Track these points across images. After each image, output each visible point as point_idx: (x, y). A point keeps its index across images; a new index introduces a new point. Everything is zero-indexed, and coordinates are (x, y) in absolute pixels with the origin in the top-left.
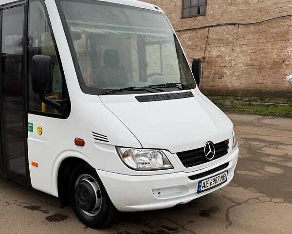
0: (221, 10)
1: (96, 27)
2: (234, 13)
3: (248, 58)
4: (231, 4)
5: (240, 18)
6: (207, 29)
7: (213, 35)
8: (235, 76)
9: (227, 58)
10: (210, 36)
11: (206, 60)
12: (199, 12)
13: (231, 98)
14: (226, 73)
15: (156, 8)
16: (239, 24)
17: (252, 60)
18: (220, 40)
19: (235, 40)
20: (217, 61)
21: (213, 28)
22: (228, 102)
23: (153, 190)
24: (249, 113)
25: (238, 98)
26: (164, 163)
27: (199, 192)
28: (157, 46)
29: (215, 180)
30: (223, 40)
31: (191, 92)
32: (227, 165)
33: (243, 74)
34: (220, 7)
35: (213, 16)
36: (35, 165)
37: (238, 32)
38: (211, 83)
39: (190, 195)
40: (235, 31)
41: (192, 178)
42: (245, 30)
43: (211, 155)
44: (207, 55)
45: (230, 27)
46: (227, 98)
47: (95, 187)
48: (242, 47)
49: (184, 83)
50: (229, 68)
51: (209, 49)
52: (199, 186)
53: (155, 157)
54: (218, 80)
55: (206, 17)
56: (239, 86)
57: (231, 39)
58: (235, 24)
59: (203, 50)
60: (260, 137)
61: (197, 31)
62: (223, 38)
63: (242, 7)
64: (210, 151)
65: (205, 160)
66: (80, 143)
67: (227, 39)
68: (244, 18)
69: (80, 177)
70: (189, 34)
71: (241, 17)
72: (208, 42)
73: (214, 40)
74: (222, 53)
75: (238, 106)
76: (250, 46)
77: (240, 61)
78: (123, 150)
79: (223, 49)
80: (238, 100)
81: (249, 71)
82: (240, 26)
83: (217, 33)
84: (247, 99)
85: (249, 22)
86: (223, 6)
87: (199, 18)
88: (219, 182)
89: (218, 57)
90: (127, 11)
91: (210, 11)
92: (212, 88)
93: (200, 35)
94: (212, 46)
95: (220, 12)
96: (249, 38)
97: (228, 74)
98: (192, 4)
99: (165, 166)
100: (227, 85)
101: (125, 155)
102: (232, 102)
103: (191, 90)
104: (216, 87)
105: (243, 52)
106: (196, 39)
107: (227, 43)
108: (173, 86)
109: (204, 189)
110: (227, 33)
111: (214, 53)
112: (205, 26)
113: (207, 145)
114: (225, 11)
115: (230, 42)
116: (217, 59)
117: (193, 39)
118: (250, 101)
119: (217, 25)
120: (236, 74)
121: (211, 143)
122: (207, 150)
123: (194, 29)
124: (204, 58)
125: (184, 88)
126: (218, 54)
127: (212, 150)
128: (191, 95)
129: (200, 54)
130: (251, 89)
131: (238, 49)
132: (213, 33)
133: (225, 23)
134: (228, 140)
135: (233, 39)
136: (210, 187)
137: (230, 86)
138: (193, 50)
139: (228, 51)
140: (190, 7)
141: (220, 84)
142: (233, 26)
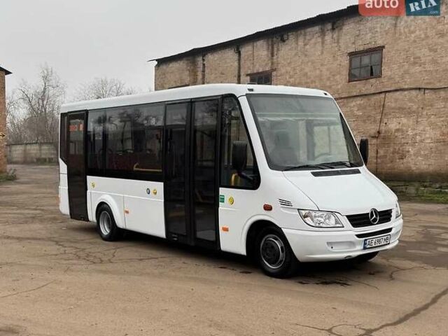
0: (402, 70)
1: (279, 116)
2: (418, 75)
3: (438, 133)
4: (415, 63)
5: (425, 81)
6: (383, 95)
7: (391, 102)
8: (421, 155)
9: (410, 133)
10: (387, 104)
11: (382, 135)
12: (372, 74)
13: (417, 184)
14: (408, 152)
15: (326, 94)
16: (425, 89)
17: (443, 134)
18: (401, 109)
19: (420, 109)
20: (396, 137)
21: (391, 94)
22: (412, 190)
23: (328, 243)
24: (438, 202)
25: (425, 184)
26: (337, 222)
27: (365, 248)
28: (326, 128)
29: (379, 241)
30: (405, 108)
31: (358, 170)
32: (390, 230)
33: (432, 152)
34: (400, 67)
35: (390, 78)
36: (226, 230)
37: (424, 99)
38: (389, 165)
39: (357, 251)
40: (420, 97)
41: (359, 236)
42: (434, 96)
43: (375, 220)
44: (383, 128)
45: (414, 93)
46: (411, 185)
47: (279, 244)
48: (429, 117)
49: (352, 162)
50: (413, 144)
51: (385, 121)
52: (365, 244)
53: (329, 218)
54: (398, 160)
55: (382, 79)
56: (427, 169)
57: (415, 107)
58: (420, 89)
59: (378, 122)
60: (443, 225)
61: (369, 97)
62: (405, 106)
63: (430, 67)
64: (375, 216)
65: (370, 224)
66: (268, 208)
67: (409, 108)
68: (432, 81)
69: (266, 237)
70: (359, 101)
71: (427, 79)
72: (385, 112)
73: (393, 108)
74: (403, 125)
75: (425, 195)
76: (440, 117)
77: (427, 136)
78: (303, 212)
79: (404, 120)
80: (425, 187)
81: (439, 149)
82: (426, 91)
83: (396, 100)
84: (438, 185)
85: (438, 85)
86: (403, 66)
87: (372, 81)
88: (383, 244)
89: (398, 130)
90: (301, 100)
91: (386, 71)
92: (390, 171)
93: (373, 103)
94: (390, 117)
95: (400, 74)
96: (439, 107)
97: (412, 152)
98: (363, 63)
99: (338, 225)
100: (411, 167)
101: (305, 216)
102: (417, 190)
103: (359, 168)
104: (396, 170)
105: (431, 124)
106: (368, 108)
107: (409, 113)
108: (342, 164)
109: (369, 246)
110: (411, 100)
111: (393, 125)
112: (380, 91)
113: (372, 212)
114: (406, 72)
115: (414, 112)
116: (396, 134)
117: (365, 108)
118: (441, 187)
119: (396, 90)
120: (422, 153)
121: (375, 210)
122: (372, 215)
123: (366, 95)
124: (379, 132)
125: (352, 165)
126: (398, 127)
127: (376, 216)
128: (358, 172)
129: (373, 127)
130: (443, 172)
131: (424, 121)
132: (391, 101)
133: (406, 87)
134: (391, 210)
135: (418, 108)
136: (374, 246)
137: (414, 168)
138: (364, 121)
139: (411, 123)
140: (361, 68)
141: (401, 166)
142: (418, 91)
